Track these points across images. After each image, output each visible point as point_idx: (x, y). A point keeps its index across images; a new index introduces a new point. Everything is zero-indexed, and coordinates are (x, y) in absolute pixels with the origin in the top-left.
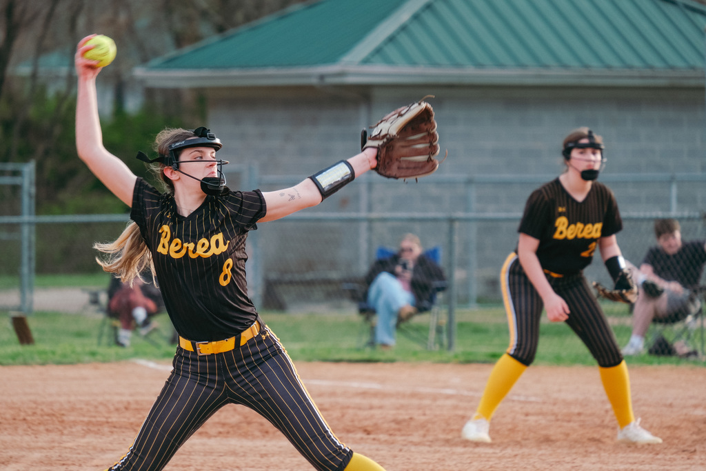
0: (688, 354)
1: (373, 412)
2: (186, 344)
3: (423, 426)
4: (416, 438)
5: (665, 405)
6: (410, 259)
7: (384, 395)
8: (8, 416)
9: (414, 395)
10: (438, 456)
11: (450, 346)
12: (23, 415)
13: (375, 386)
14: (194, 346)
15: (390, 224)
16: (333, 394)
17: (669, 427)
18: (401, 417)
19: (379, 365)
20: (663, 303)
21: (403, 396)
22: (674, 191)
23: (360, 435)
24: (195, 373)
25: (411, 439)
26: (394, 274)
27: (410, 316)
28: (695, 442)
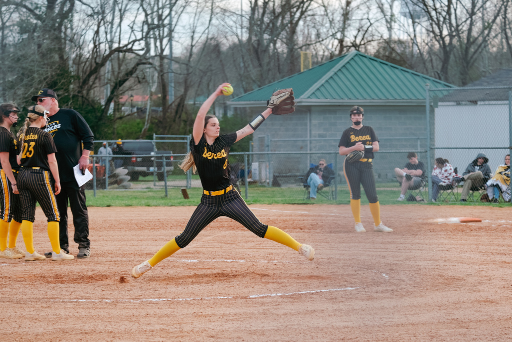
0: (421, 200)
1: (304, 222)
2: (206, 193)
3: (321, 226)
4: (318, 231)
5: (409, 219)
6: (322, 167)
7: (309, 216)
8: (175, 224)
9: (319, 216)
10: (325, 237)
11: (336, 198)
12: (180, 223)
13: (306, 213)
14: (210, 193)
15: (317, 155)
16: (291, 215)
17: (409, 226)
18: (314, 224)
19: (308, 205)
20: (412, 182)
21: (316, 216)
22: (419, 143)
23: (299, 230)
24: (209, 203)
25: (316, 231)
26: (317, 173)
27: (322, 188)
28: (418, 231)
